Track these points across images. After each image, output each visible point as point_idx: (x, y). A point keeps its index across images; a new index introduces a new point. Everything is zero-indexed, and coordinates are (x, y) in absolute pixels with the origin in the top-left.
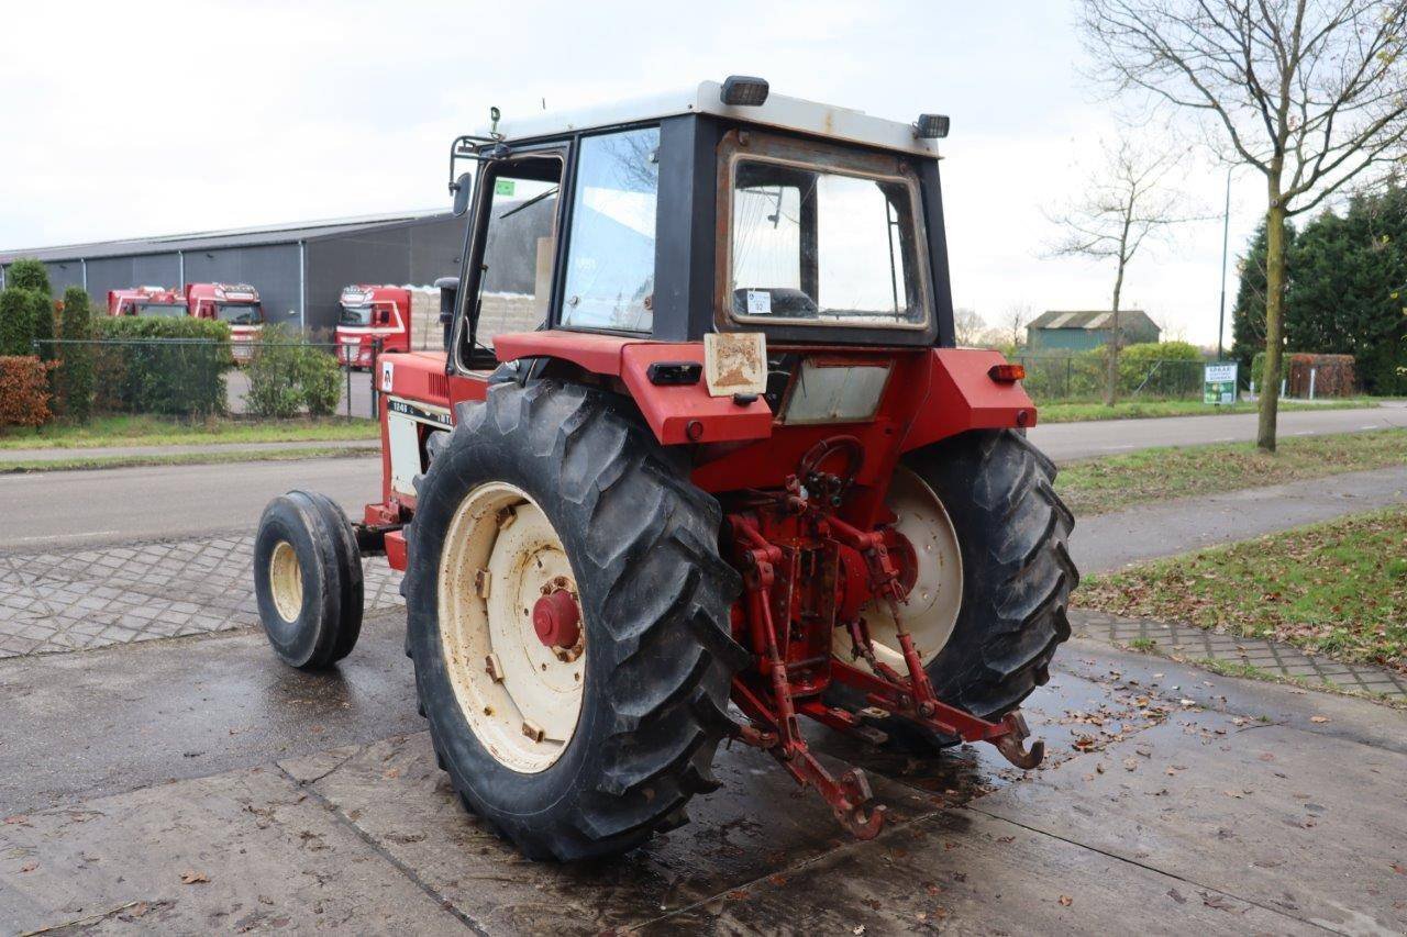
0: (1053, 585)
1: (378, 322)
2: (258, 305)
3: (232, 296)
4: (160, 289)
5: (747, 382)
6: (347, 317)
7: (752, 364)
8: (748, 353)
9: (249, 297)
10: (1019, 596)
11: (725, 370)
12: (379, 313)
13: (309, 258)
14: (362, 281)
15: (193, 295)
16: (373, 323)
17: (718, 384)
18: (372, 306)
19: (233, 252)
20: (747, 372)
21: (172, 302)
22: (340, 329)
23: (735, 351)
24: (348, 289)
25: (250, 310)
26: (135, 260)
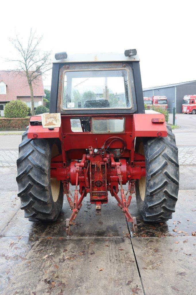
0: (162, 184)
1: (191, 103)
2: (166, 100)
3: (161, 98)
4: (147, 98)
5: (54, 125)
6: (184, 102)
7: (56, 121)
8: (55, 118)
9: (165, 98)
10: (151, 185)
11: (48, 122)
12: (191, 101)
13: (177, 90)
14: (188, 94)
15: (154, 98)
16: (190, 103)
17: (45, 125)
18: (190, 100)
19: (162, 89)
20: (54, 122)
21: (149, 100)
22: (183, 105)
23: (51, 118)
24: (185, 96)
25: (165, 101)
26: (145, 92)
